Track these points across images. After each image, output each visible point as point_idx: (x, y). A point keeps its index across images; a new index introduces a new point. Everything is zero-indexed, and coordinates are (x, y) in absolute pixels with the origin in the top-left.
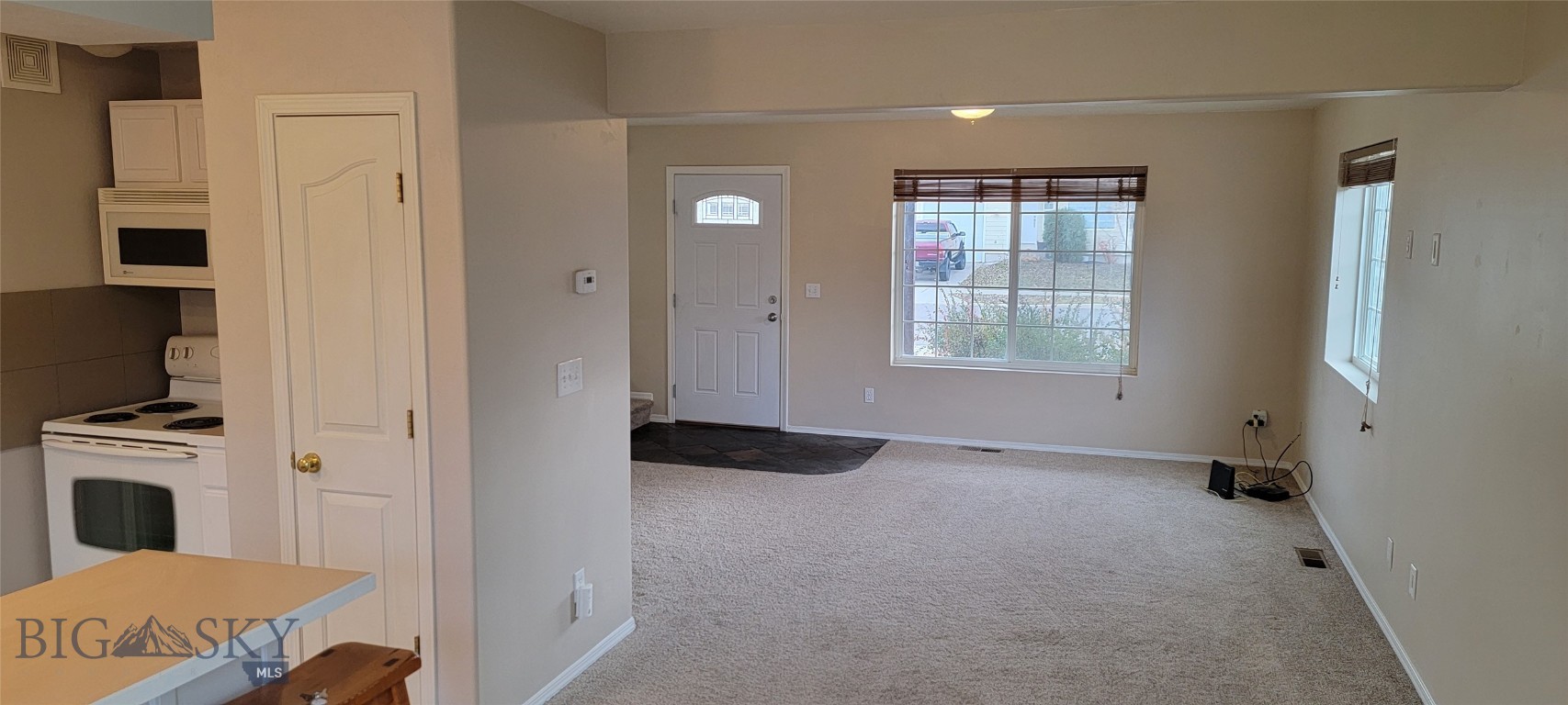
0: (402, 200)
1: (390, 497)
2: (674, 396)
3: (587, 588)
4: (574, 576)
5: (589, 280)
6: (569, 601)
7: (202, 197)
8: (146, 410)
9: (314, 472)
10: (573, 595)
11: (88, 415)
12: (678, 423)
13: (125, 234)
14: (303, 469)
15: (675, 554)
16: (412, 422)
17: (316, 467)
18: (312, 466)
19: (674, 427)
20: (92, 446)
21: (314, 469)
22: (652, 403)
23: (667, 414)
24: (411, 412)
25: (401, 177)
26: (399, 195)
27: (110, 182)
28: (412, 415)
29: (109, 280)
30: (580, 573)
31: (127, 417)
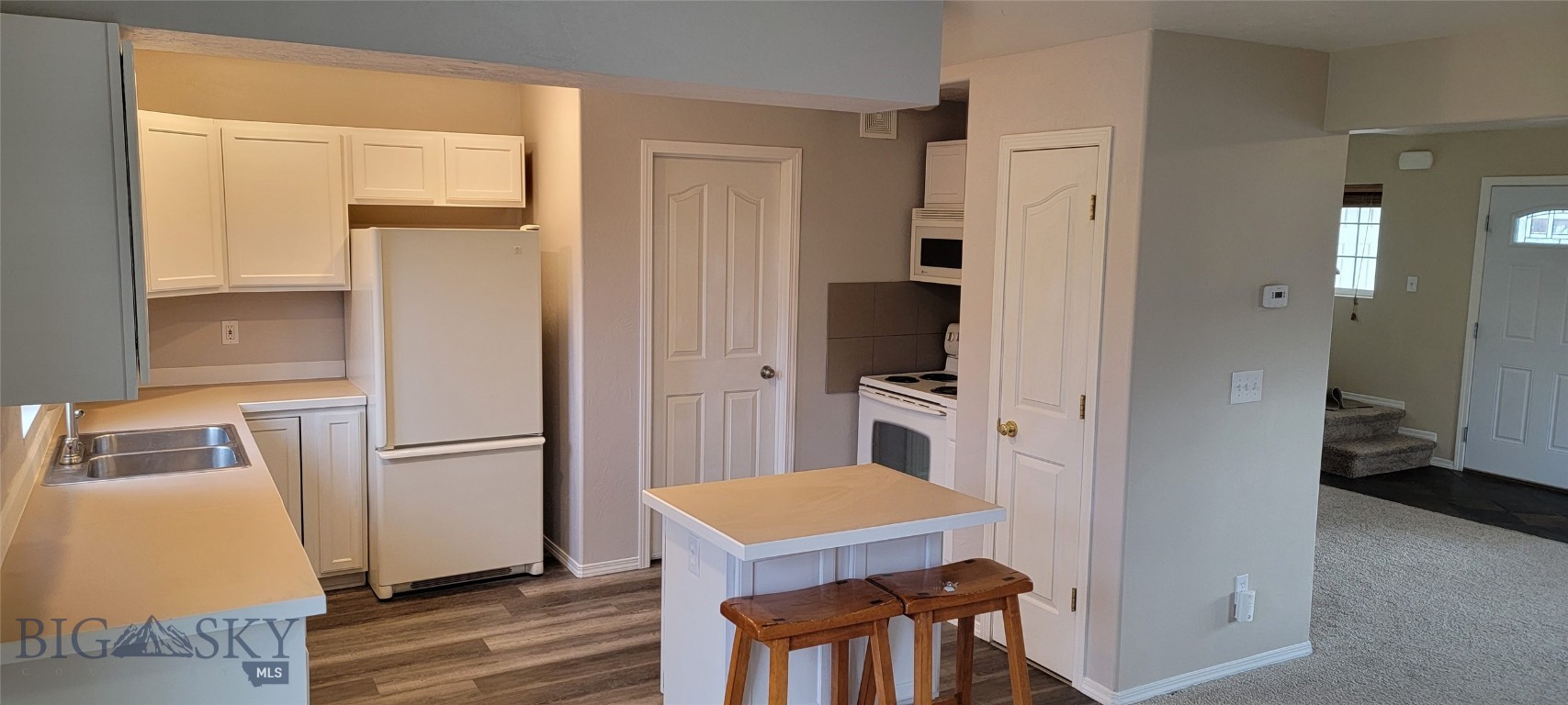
0: (1093, 218)
1: (1063, 466)
2: (1465, 439)
3: (1249, 593)
4: (1235, 579)
5: (1279, 295)
6: (1228, 602)
7: (959, 215)
8: (925, 377)
9: (1012, 436)
10: (1232, 596)
11: (888, 376)
12: (1467, 471)
13: (927, 244)
14: (1004, 433)
15: (1393, 599)
16: (1084, 406)
17: (1012, 432)
18: (1010, 431)
19: (1461, 476)
20: (886, 399)
21: (1011, 434)
22: (1435, 445)
23: (1453, 460)
24: (1084, 397)
25: (1094, 198)
26: (1091, 214)
27: (921, 205)
28: (1084, 399)
29: (913, 278)
30: (1242, 578)
31: (912, 380)
